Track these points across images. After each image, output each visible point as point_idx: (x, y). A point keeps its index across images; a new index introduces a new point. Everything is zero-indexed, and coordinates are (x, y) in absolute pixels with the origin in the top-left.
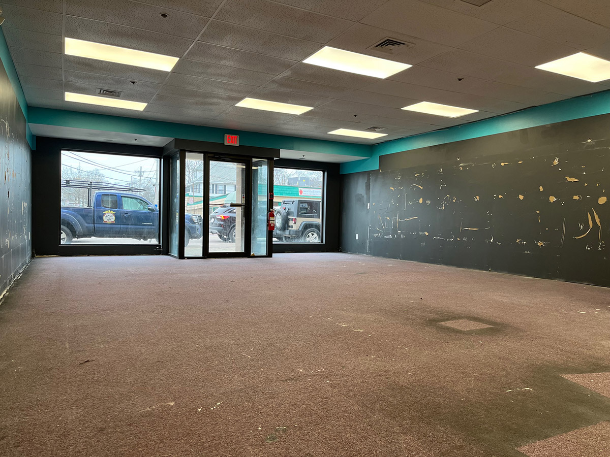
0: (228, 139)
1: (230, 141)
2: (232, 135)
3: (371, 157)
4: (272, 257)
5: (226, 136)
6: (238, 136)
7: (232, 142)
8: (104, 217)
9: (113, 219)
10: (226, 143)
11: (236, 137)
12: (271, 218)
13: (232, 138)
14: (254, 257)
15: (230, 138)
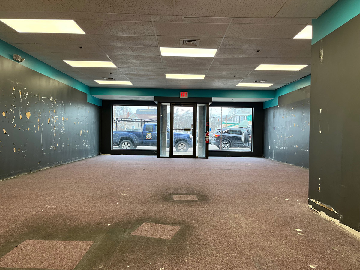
0: (182, 95)
1: (183, 95)
2: (184, 92)
3: (275, 98)
4: (208, 158)
5: (181, 93)
6: (187, 92)
7: (184, 96)
8: (147, 136)
9: (151, 137)
10: (181, 97)
11: (186, 93)
12: (207, 137)
13: (184, 94)
14: (198, 158)
15: (183, 94)
